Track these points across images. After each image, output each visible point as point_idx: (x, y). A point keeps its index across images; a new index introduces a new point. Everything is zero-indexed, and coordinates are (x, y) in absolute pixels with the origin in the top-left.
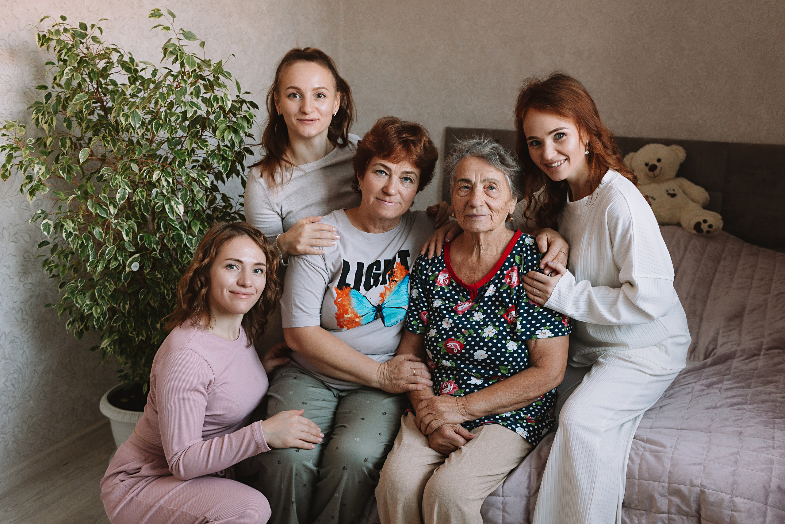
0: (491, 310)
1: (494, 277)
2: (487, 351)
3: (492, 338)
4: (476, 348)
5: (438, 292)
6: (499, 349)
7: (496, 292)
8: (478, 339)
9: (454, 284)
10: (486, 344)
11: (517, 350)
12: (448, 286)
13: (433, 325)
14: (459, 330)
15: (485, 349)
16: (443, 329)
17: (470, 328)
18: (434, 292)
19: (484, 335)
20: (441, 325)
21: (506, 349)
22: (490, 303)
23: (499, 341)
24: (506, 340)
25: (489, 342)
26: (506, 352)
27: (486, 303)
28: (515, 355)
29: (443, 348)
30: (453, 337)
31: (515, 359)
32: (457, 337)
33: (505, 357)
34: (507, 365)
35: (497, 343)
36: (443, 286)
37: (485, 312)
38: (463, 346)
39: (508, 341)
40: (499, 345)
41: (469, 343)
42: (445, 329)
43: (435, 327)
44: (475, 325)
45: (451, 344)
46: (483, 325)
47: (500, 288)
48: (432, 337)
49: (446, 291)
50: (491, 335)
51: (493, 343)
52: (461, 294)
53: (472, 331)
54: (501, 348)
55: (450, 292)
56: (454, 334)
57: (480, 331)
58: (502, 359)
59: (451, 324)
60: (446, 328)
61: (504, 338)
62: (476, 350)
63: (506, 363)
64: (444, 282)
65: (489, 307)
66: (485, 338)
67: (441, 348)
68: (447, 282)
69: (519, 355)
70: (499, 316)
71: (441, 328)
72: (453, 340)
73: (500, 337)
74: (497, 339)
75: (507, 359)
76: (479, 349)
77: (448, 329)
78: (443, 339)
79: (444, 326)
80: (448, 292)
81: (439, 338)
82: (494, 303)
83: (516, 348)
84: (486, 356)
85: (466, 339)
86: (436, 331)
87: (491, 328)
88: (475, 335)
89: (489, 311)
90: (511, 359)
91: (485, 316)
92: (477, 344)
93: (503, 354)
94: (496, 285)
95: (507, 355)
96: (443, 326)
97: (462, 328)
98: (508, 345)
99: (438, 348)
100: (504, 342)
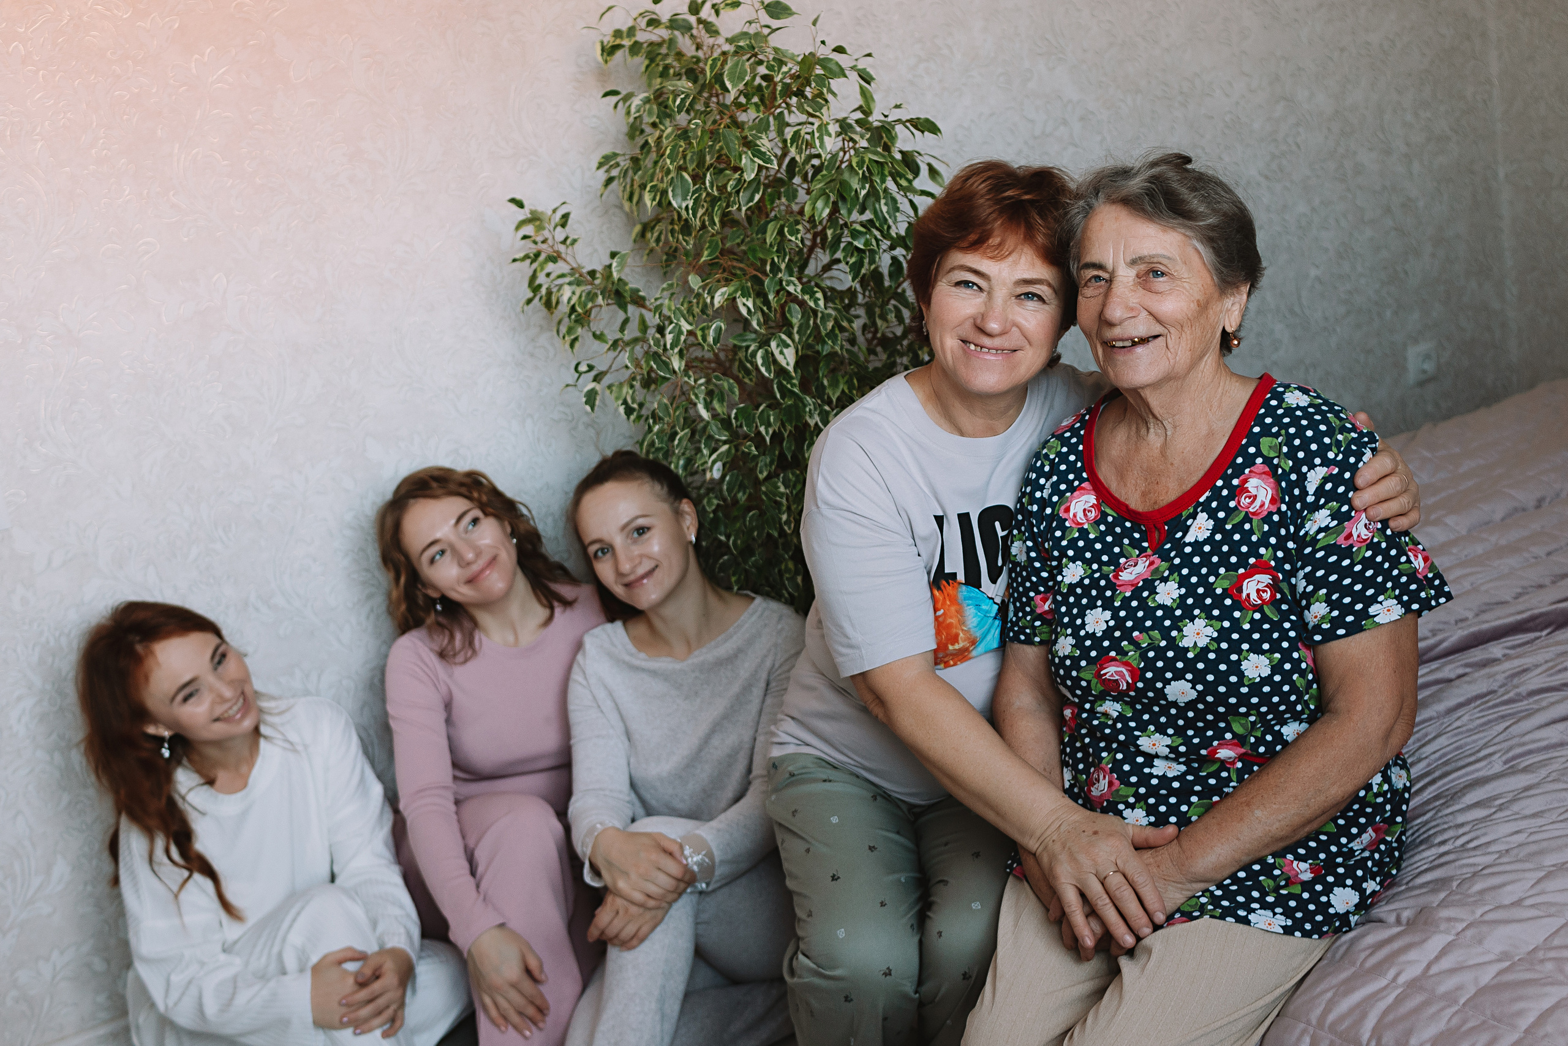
0: (1199, 575)
1: (1207, 494)
2: (1194, 683)
3: (1206, 650)
4: (1169, 675)
5: (1073, 543)
6: (1222, 678)
7: (1214, 532)
8: (1170, 654)
9: (1110, 519)
10: (1190, 665)
11: (1271, 676)
12: (1097, 523)
13: (1066, 626)
14: (1127, 634)
15: (1189, 676)
16: (1089, 636)
17: (1152, 628)
18: (1064, 543)
19: (1186, 643)
20: (1083, 625)
21: (1241, 675)
22: (1196, 560)
23: (1223, 656)
24: (1239, 652)
25: (1197, 659)
26: (1241, 683)
27: (1187, 560)
28: (1266, 689)
29: (1094, 681)
30: (1113, 654)
31: (1265, 699)
32: (1123, 652)
33: (1239, 695)
34: (1247, 715)
35: (1217, 662)
36: (1086, 526)
37: (1183, 582)
38: (1138, 675)
39: (1244, 653)
40: (1223, 667)
41: (1150, 664)
42: (1091, 636)
43: (1069, 631)
44: (1164, 618)
45: (1111, 671)
46: (1181, 618)
47: (1225, 521)
48: (1066, 657)
49: (1092, 536)
50: (1202, 642)
51: (1206, 661)
52: (1126, 541)
53: (1156, 634)
54: (1228, 673)
55: (1101, 538)
56: (1116, 645)
57: (1174, 633)
58: (1233, 700)
59: (1107, 622)
60: (1094, 633)
61: (1235, 647)
62: (1167, 682)
63: (1243, 710)
64: (1085, 515)
65: (1195, 570)
66: (1187, 650)
67: (1089, 682)
68: (1092, 515)
69: (1276, 688)
70: (1219, 591)
71: (1082, 633)
72: (1113, 659)
73: (1224, 646)
74: (1218, 651)
75: (1244, 700)
76: (1175, 679)
77: (1099, 634)
78: (1091, 661)
79: (1089, 629)
80: (1096, 540)
81: (1080, 658)
82: (1206, 558)
83: (1266, 672)
84: (1193, 695)
85: (1143, 656)
86: (1071, 640)
87: (1200, 623)
88: (1163, 643)
89: (1194, 580)
90: (1255, 700)
91: (1183, 591)
92: (1170, 665)
93: (1233, 690)
94: (1212, 514)
95: (1244, 690)
96: (1087, 627)
97: (1133, 629)
98: (1245, 665)
99: (1084, 684)
100: (1234, 657)
